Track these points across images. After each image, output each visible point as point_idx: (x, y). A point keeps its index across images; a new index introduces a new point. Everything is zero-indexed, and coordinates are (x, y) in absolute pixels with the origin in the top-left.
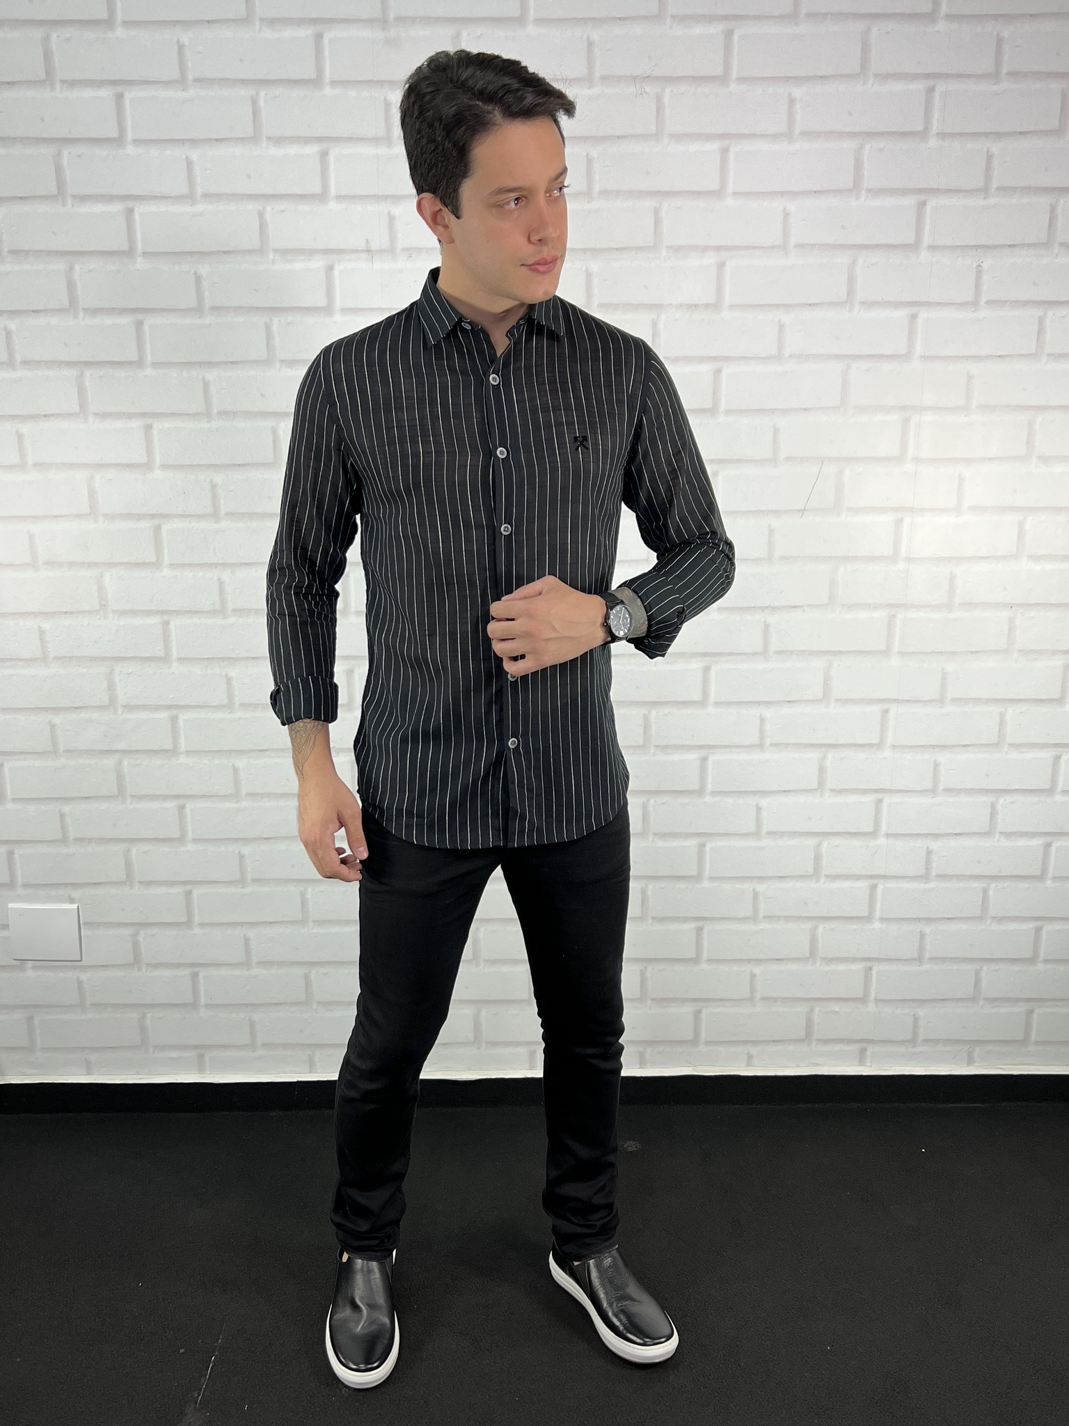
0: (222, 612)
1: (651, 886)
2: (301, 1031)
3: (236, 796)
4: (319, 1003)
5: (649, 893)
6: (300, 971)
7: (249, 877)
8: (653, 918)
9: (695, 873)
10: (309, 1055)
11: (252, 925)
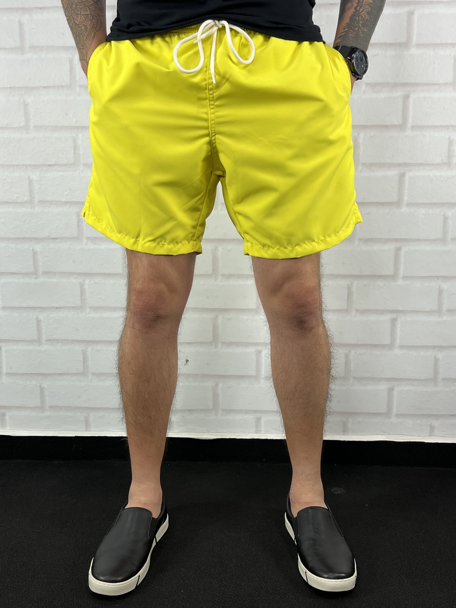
0: (21, 49)
1: (355, 283)
2: (79, 397)
3: (30, 202)
4: (93, 374)
5: (354, 289)
6: (79, 348)
7: (40, 270)
8: (357, 310)
9: (391, 273)
10: (85, 416)
11: (42, 309)
